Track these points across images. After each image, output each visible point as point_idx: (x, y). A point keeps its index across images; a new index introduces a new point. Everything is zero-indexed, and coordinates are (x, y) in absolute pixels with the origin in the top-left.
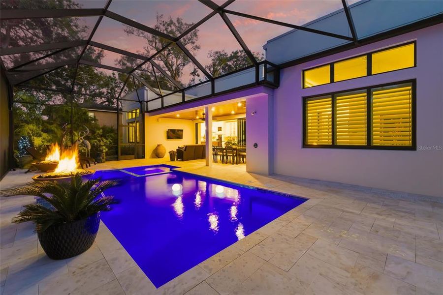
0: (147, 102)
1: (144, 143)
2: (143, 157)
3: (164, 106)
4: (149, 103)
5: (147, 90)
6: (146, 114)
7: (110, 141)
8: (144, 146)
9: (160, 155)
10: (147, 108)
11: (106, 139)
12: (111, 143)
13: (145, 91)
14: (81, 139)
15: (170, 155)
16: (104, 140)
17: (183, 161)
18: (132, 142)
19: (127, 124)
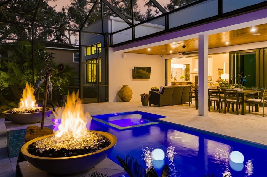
0: (112, 34)
1: (108, 84)
2: (107, 100)
3: (136, 37)
4: (114, 35)
5: (111, 20)
6: (110, 49)
7: (66, 81)
8: (108, 87)
9: (127, 98)
10: (112, 42)
11: (63, 79)
12: (67, 83)
13: (109, 22)
14: (43, 78)
15: (142, 98)
16: (61, 79)
17: (159, 106)
18: (91, 83)
19: (85, 61)
